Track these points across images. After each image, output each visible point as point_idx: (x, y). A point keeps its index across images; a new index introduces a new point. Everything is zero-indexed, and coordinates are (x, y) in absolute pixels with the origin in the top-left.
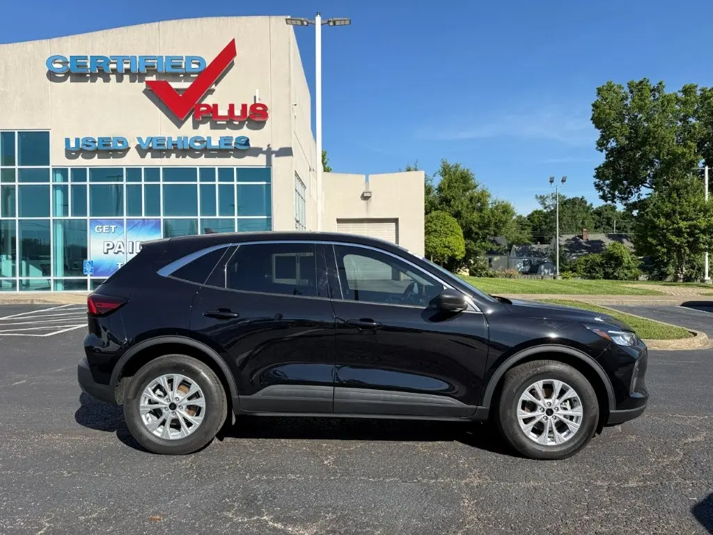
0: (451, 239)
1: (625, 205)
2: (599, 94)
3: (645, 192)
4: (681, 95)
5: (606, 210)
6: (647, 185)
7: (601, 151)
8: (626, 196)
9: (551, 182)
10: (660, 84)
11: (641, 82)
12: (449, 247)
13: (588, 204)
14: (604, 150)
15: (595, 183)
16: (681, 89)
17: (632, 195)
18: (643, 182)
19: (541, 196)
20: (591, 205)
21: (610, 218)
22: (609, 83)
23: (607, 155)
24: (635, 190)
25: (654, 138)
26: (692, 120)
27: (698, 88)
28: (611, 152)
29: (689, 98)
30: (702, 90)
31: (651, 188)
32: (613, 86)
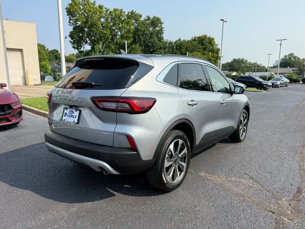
3: (87, 47)
6: (88, 44)
7: (71, 26)
8: (80, 48)
10: (95, 2)
15: (70, 40)
16: (98, 6)
24: (83, 45)
25: (95, 25)
28: (75, 27)
29: (102, 10)
30: (105, 8)
31: (90, 45)
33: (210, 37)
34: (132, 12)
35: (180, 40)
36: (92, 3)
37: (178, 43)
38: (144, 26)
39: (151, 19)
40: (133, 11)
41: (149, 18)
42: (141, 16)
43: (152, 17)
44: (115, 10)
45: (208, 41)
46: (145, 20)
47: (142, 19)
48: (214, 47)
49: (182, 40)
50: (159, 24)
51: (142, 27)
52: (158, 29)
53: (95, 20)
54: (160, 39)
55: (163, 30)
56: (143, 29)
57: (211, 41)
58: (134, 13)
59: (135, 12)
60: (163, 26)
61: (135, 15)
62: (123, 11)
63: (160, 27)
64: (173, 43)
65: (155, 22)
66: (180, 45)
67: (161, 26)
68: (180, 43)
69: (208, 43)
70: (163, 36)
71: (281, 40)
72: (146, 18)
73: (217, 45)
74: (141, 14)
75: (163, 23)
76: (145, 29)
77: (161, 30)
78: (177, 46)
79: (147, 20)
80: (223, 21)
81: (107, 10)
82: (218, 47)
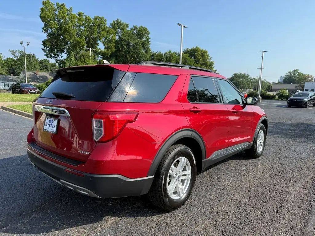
1: (56, 60)
3: (64, 56)
4: (78, 16)
5: (45, 62)
6: (65, 52)
7: (45, 32)
8: (56, 56)
9: (21, 44)
10: (71, 8)
11: (62, 5)
14: (46, 33)
15: (42, 48)
16: (77, 13)
17: (59, 56)
18: (63, 51)
19: (12, 50)
20: (38, 58)
21: (47, 66)
23: (47, 35)
24: (61, 54)
25: (68, 32)
26: (82, 28)
27: (84, 15)
28: (49, 35)
29: (81, 18)
30: (85, 16)
31: (67, 54)
32: (50, 2)
33: (202, 50)
35: (170, 52)
36: (69, 9)
37: (168, 55)
38: (128, 36)
40: (118, 20)
41: (135, 28)
42: (127, 26)
44: (96, 18)
45: (201, 54)
46: (132, 30)
48: (208, 60)
49: (172, 52)
50: (146, 34)
51: (126, 37)
52: (144, 39)
54: (147, 50)
55: (149, 40)
56: (127, 39)
57: (204, 54)
58: (119, 23)
59: (120, 21)
60: (150, 36)
61: (121, 24)
62: (104, 19)
63: (146, 38)
64: (163, 55)
65: (142, 33)
66: (170, 57)
67: (148, 36)
68: (170, 55)
69: (201, 56)
70: (150, 47)
71: (263, 52)
72: (134, 28)
73: (210, 58)
74: (127, 23)
75: (149, 33)
76: (130, 39)
77: (147, 41)
78: (167, 58)
79: (134, 30)
80: (182, 26)
81: (86, 18)
82: (212, 60)
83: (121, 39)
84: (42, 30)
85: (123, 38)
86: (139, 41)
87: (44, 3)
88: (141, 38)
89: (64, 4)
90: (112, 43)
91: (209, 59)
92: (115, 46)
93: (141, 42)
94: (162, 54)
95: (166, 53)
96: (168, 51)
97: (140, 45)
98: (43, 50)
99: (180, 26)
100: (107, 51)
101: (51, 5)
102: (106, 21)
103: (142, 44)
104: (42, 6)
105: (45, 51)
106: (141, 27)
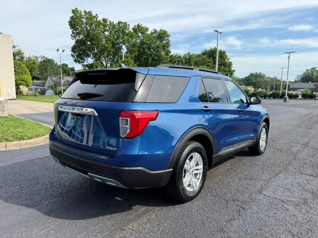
0: (25, 76)
1: (83, 65)
2: (73, 12)
3: (90, 60)
4: (102, 22)
7: (73, 39)
8: (83, 61)
9: (58, 51)
10: (97, 15)
11: (89, 12)
12: (24, 81)
13: (55, 63)
14: (74, 39)
15: (71, 54)
16: (102, 19)
17: (85, 61)
18: (89, 56)
19: (35, 56)
20: (57, 63)
21: (66, 70)
22: (76, 9)
23: (75, 42)
24: (86, 59)
25: (96, 38)
26: (107, 33)
27: (108, 21)
28: (77, 41)
29: (106, 24)
30: (110, 22)
31: (93, 59)
32: (78, 11)
33: (221, 50)
34: (138, 26)
35: (189, 54)
36: (95, 16)
37: (187, 56)
38: (150, 40)
39: (158, 32)
40: (139, 24)
41: (155, 31)
42: (147, 29)
43: (158, 30)
44: (119, 23)
45: (220, 55)
46: (152, 34)
47: (149, 32)
48: (226, 60)
49: (191, 54)
50: (166, 37)
51: (147, 40)
52: (165, 42)
53: (97, 34)
54: (168, 53)
55: (170, 43)
56: (149, 43)
57: (222, 55)
58: (140, 27)
59: (141, 25)
60: (170, 39)
61: (141, 28)
62: (127, 24)
63: (167, 41)
65: (162, 35)
66: (189, 58)
67: (168, 39)
68: (189, 56)
70: (170, 50)
71: (290, 53)
72: (153, 31)
74: (147, 27)
75: (170, 36)
76: (151, 42)
77: (168, 43)
78: (186, 59)
79: (154, 33)
80: (218, 33)
81: (110, 23)
82: (230, 60)
83: (142, 43)
84: (71, 37)
85: (145, 41)
86: (160, 45)
87: (73, 11)
88: (161, 41)
89: (91, 11)
90: (134, 47)
91: (228, 59)
92: (138, 50)
93: (162, 45)
94: (181, 56)
95: (185, 55)
96: (187, 53)
97: (162, 47)
98: (72, 55)
99: (217, 32)
100: (131, 55)
101: (80, 13)
102: (129, 26)
103: (163, 47)
104: (72, 15)
105: (74, 57)
106: (161, 30)
